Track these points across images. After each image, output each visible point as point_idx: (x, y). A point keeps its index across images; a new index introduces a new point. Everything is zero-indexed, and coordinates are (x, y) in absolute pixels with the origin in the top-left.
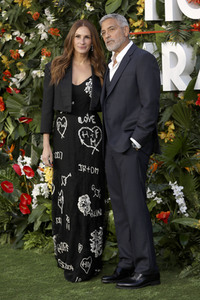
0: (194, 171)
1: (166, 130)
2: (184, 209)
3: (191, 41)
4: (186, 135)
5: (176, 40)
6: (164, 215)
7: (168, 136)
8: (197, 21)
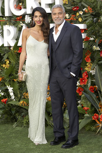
0: (18, 81)
1: (5, 63)
2: (13, 97)
3: (16, 25)
4: (14, 65)
5: (10, 24)
6: (4, 100)
7: (6, 66)
8: (18, 16)
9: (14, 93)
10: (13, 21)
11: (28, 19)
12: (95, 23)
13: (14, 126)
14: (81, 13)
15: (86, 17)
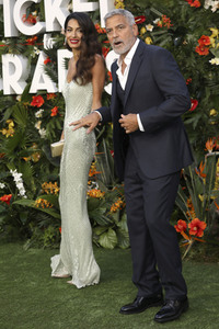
0: (31, 161)
1: (6, 127)
2: (23, 192)
3: (26, 53)
4: (23, 131)
5: (14, 53)
6: (7, 197)
7: (9, 132)
8: (30, 37)
9: (24, 184)
10: (19, 46)
11: (48, 42)
12: (177, 47)
13: (26, 246)
14: (150, 28)
15: (159, 35)
